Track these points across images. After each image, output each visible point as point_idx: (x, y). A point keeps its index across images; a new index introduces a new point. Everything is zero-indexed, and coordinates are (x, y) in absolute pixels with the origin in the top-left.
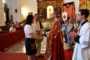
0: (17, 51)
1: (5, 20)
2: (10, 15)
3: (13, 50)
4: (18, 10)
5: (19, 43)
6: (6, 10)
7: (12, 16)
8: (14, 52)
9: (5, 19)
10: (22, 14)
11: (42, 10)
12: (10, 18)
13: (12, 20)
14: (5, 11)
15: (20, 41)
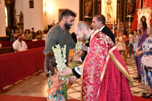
0: (31, 92)
1: (7, 25)
2: (18, 13)
4: (34, 2)
5: (36, 75)
6: (9, 2)
7: (21, 16)
9: (7, 21)
10: (44, 11)
11: (90, 3)
12: (18, 21)
13: (23, 24)
14: (6, 5)
15: (37, 71)
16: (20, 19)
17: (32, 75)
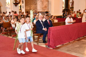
3: (67, 49)
7: (73, 3)
8: (68, 53)
15: (79, 38)
16: (72, 5)
17: (75, 40)
